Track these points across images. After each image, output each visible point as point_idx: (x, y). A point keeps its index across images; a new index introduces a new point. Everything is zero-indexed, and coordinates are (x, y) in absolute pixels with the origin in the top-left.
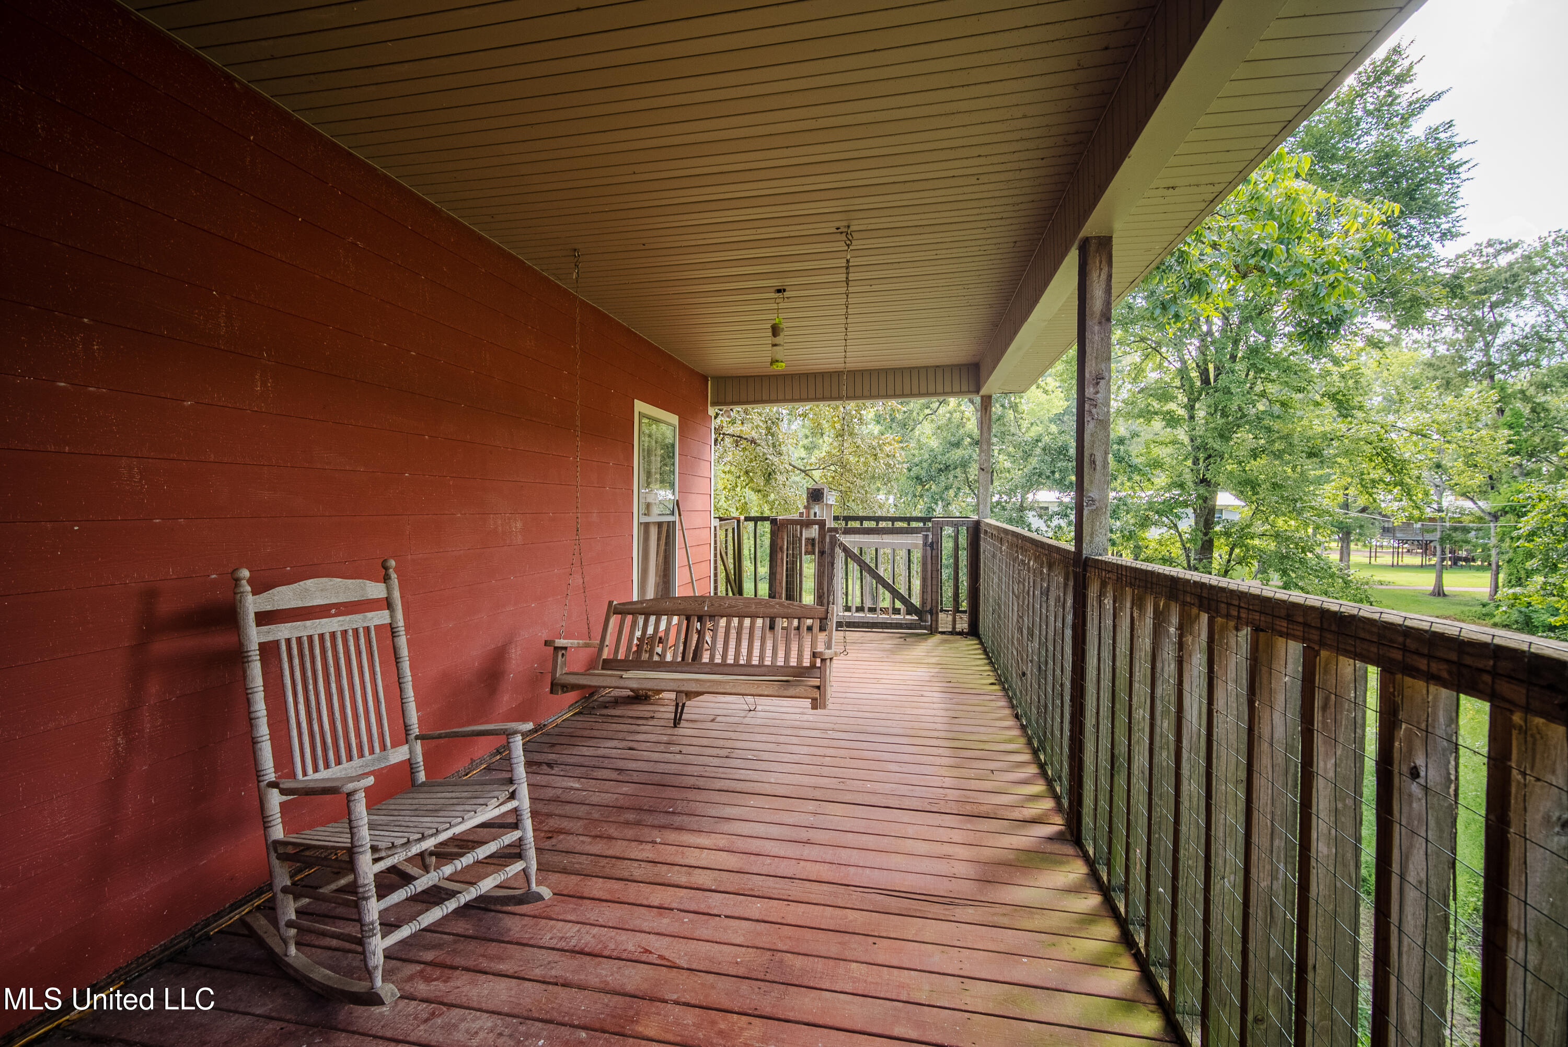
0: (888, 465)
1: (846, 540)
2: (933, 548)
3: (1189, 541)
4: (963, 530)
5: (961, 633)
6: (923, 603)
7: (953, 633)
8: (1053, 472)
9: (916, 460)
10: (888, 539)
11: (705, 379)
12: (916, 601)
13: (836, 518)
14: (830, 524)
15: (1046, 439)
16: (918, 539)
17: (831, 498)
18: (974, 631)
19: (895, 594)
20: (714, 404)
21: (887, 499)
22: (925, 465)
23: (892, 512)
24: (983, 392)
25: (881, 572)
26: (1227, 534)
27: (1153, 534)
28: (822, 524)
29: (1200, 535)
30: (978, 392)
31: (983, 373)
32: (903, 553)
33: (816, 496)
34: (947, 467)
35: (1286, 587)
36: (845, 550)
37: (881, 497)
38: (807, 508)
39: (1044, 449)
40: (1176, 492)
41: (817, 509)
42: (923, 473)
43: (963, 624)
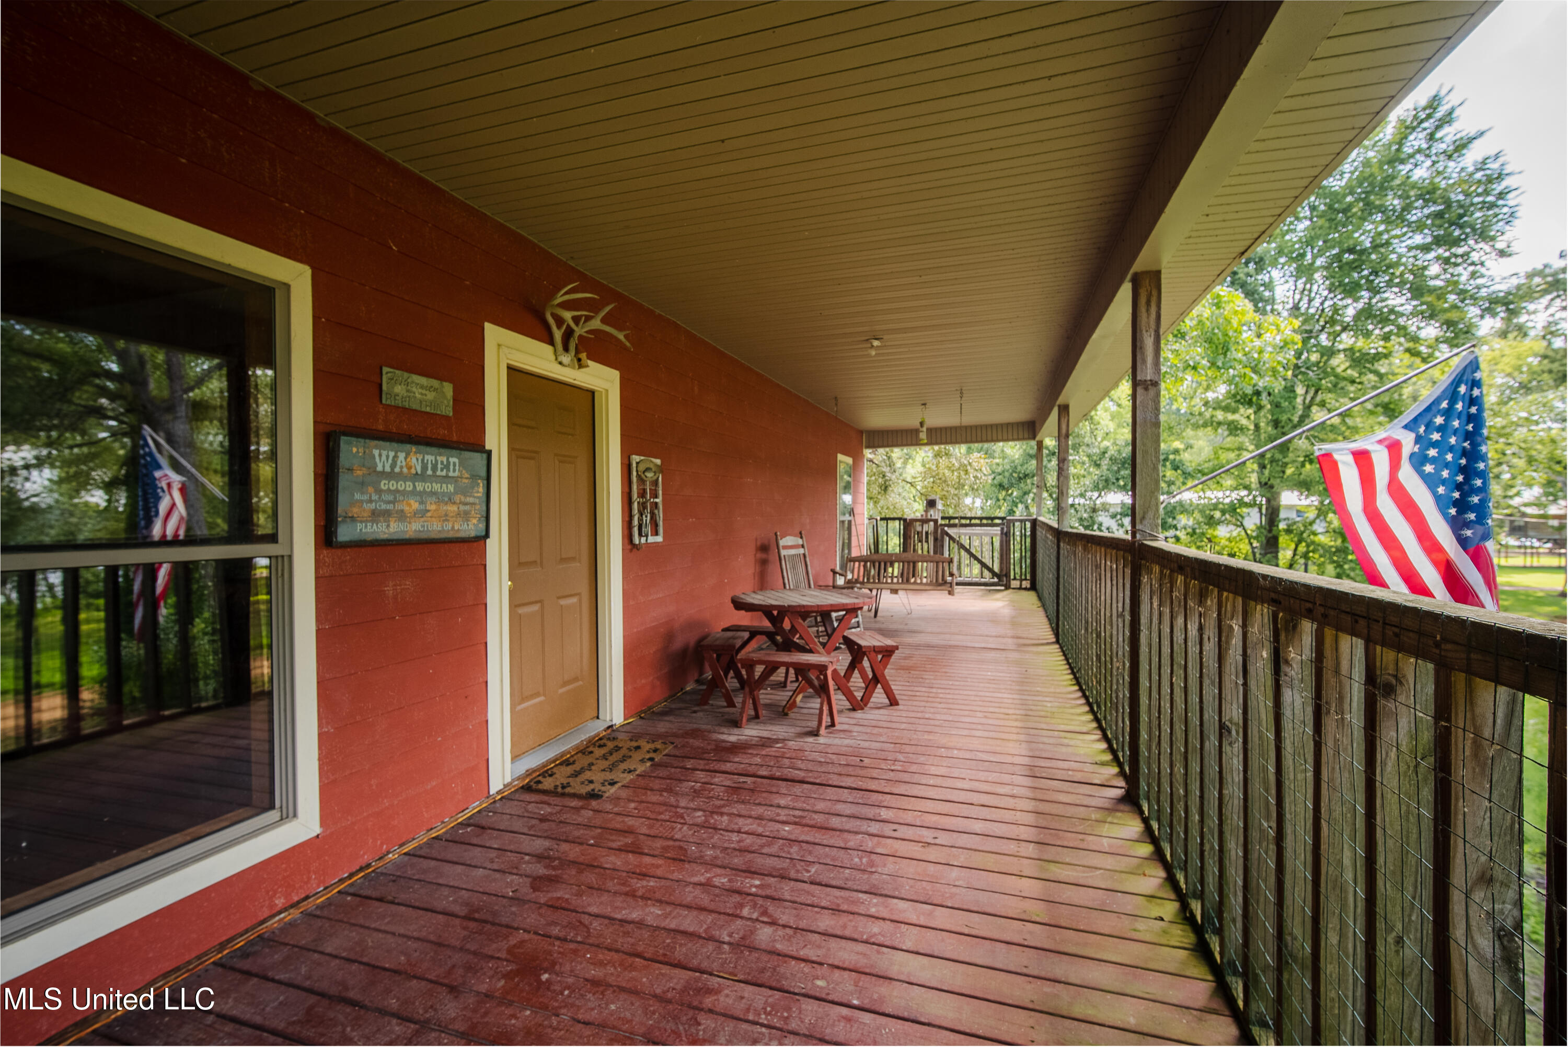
0: (976, 477)
1: (951, 531)
2: (1006, 536)
3: (1256, 538)
4: (1028, 525)
5: (1026, 589)
6: (1001, 569)
7: (1020, 588)
8: (1118, 479)
9: (1000, 469)
10: (978, 530)
11: (861, 432)
12: (996, 569)
13: (943, 518)
14: (940, 522)
15: (1112, 452)
16: (997, 530)
17: (940, 506)
18: (1033, 587)
19: (983, 565)
20: (868, 447)
21: (974, 503)
22: (1007, 474)
23: (979, 514)
24: (1038, 438)
25: (973, 551)
26: (1289, 531)
27: (1222, 532)
28: (936, 521)
29: (1265, 532)
30: (1034, 438)
31: (1037, 425)
32: (986, 540)
33: (931, 504)
34: (1026, 476)
35: (1339, 576)
36: (951, 538)
37: (968, 501)
38: (926, 511)
39: (1111, 459)
40: (1244, 493)
41: (932, 512)
42: (1005, 481)
43: (1026, 584)
